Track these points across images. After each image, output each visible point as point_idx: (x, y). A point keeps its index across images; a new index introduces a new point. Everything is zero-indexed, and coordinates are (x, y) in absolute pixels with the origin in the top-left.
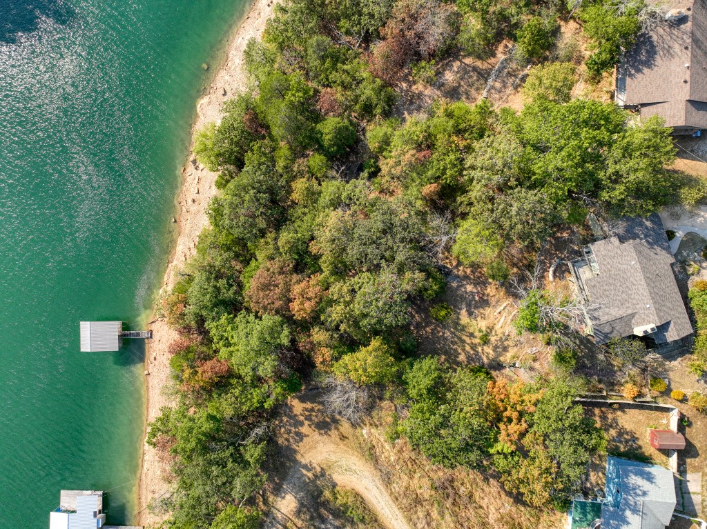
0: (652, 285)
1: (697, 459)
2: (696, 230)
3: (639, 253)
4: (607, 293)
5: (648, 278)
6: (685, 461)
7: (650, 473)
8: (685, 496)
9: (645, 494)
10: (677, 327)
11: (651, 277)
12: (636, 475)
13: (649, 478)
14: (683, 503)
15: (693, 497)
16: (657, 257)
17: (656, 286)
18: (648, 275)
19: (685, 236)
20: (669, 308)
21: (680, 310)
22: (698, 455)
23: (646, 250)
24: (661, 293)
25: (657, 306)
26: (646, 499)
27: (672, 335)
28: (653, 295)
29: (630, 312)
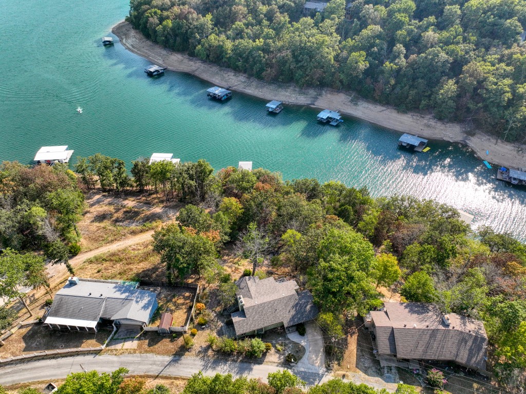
0: (269, 305)
1: (147, 346)
2: (307, 354)
3: (290, 297)
4: (265, 286)
5: (274, 303)
6: (147, 339)
7: (148, 308)
8: (123, 340)
9: (137, 302)
10: (241, 322)
11: (275, 305)
12: (149, 301)
13: (145, 307)
14: (118, 339)
15: (121, 344)
16: (288, 311)
17: (269, 308)
18: (276, 303)
19: (302, 346)
20: (254, 317)
21: (252, 326)
22: (149, 347)
23: (292, 303)
24: (264, 312)
25: (256, 307)
26: (134, 302)
27: (236, 319)
28: (263, 305)
29: (253, 295)
